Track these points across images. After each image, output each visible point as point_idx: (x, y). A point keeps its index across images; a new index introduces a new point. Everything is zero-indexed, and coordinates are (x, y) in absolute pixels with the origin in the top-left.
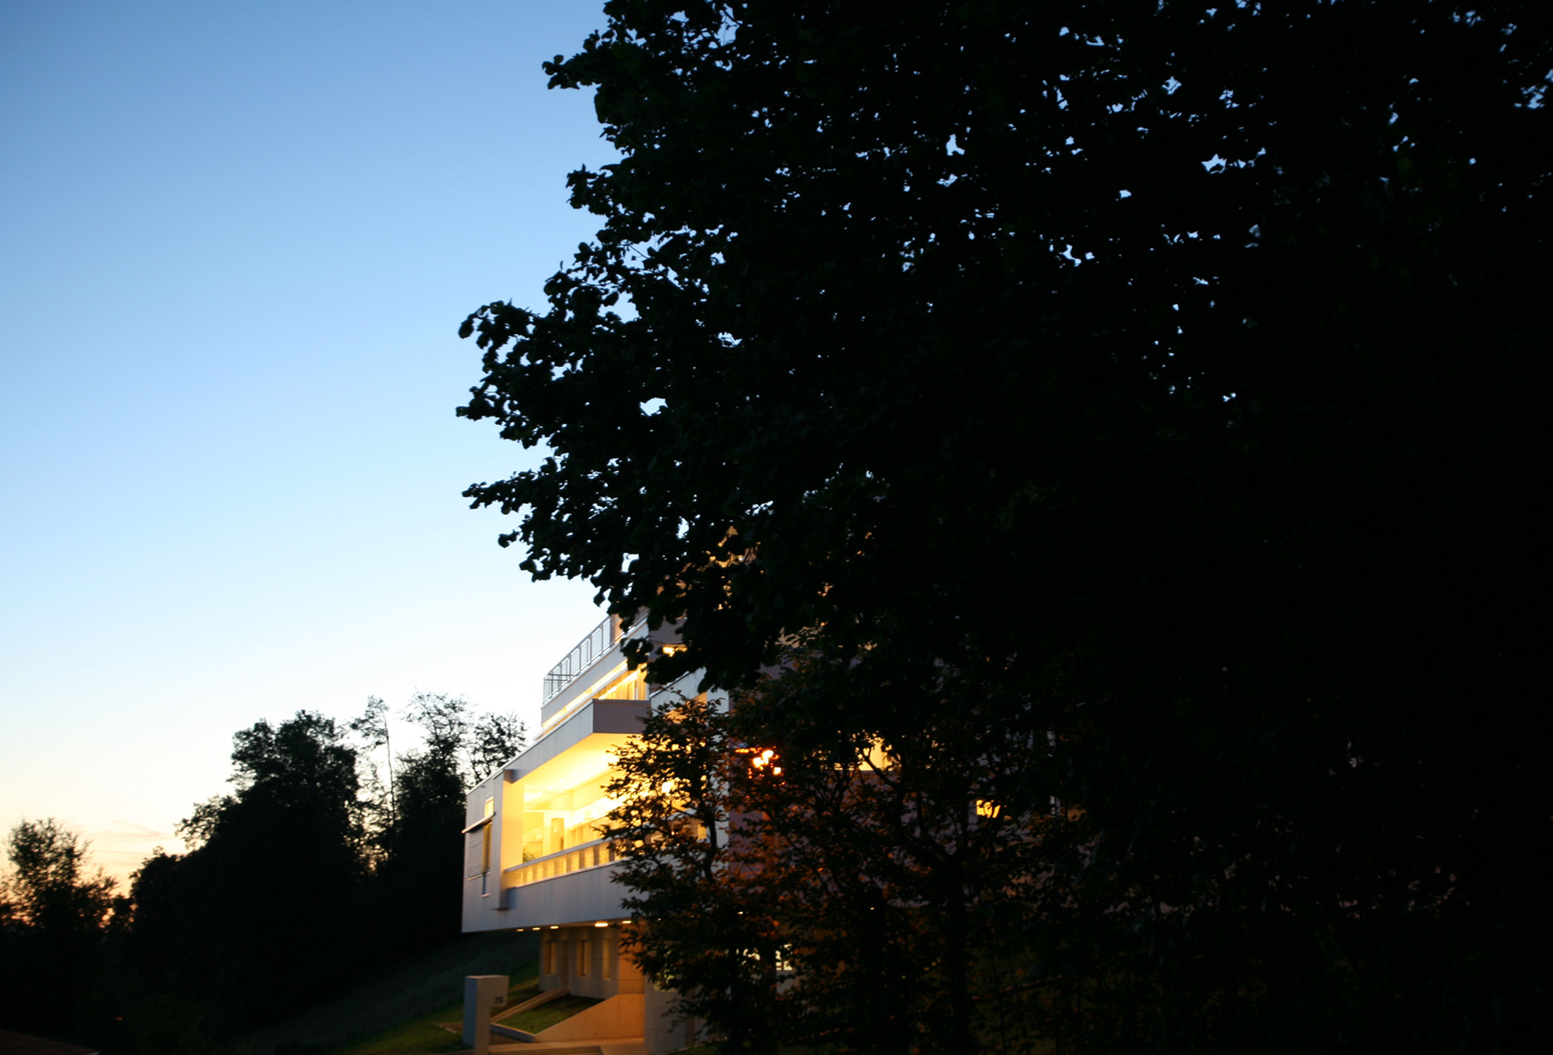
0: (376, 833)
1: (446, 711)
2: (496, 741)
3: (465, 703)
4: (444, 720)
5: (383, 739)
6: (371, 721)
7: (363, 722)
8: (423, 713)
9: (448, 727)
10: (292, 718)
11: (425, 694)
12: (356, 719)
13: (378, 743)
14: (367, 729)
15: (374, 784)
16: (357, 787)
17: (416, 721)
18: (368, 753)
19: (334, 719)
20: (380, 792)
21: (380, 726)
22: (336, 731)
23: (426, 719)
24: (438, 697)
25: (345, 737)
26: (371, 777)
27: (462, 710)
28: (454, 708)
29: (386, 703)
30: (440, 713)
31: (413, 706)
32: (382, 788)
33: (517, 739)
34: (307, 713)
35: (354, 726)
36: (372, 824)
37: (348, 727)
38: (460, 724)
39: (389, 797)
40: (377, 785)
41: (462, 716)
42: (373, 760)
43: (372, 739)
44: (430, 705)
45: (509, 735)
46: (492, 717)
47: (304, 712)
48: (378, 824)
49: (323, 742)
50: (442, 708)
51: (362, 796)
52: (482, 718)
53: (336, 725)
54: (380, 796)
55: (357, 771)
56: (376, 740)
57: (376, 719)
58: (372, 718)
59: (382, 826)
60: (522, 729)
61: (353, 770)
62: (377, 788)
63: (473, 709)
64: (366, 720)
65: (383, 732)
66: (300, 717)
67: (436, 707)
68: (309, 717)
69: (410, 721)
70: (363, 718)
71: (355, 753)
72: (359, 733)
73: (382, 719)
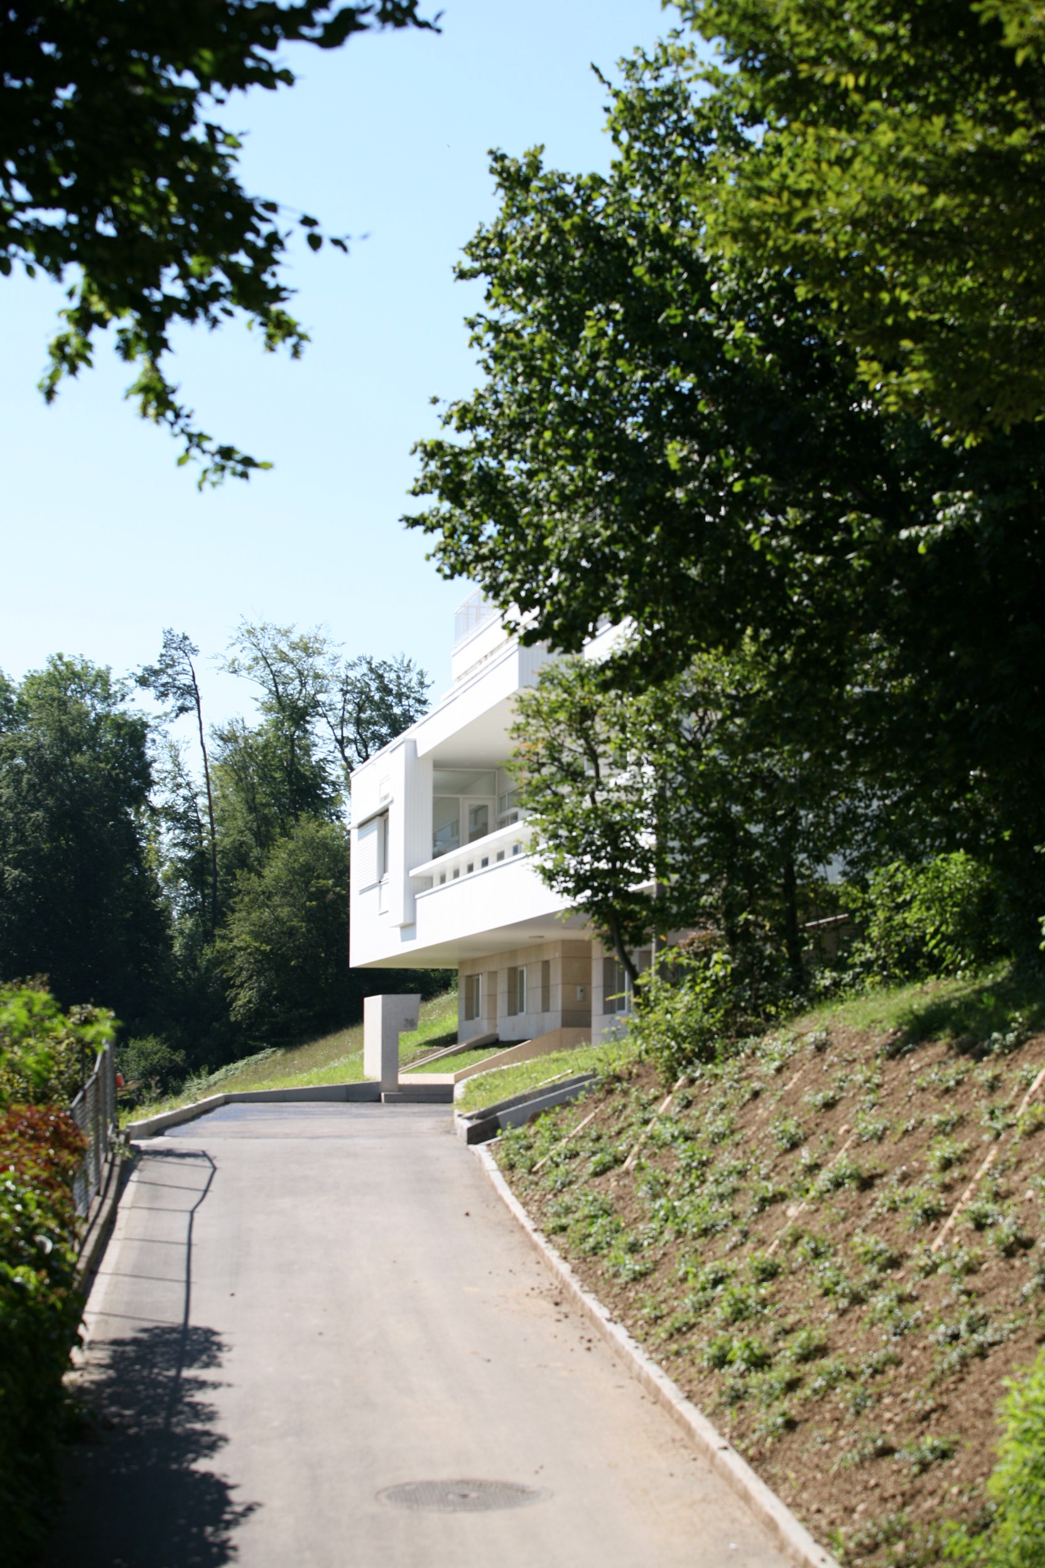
0: (181, 860)
1: (292, 655)
2: (377, 706)
3: (324, 641)
4: (289, 670)
5: (190, 702)
6: (170, 671)
7: (156, 673)
8: (255, 659)
9: (297, 682)
10: (42, 667)
11: (258, 625)
12: (146, 669)
13: (183, 709)
14: (163, 685)
15: (174, 778)
16: (149, 783)
17: (244, 673)
18: (166, 726)
19: (109, 669)
20: (183, 792)
21: (185, 680)
22: (114, 689)
23: (261, 671)
24: (279, 631)
25: (128, 698)
26: (169, 766)
27: (320, 654)
28: (306, 649)
29: (194, 641)
30: (284, 658)
31: (239, 647)
32: (188, 784)
33: (412, 702)
34: (66, 659)
35: (143, 682)
36: (175, 845)
37: (132, 683)
38: (317, 676)
39: (202, 801)
40: (180, 780)
41: (320, 663)
42: (173, 737)
43: (172, 702)
44: (266, 644)
45: (400, 696)
46: (369, 663)
47: (60, 657)
48: (184, 844)
49: (93, 706)
50: (286, 649)
51: (158, 798)
52: (351, 666)
53: (113, 678)
54: (185, 799)
55: (150, 753)
56: (179, 703)
57: (178, 668)
58: (172, 666)
59: (191, 848)
60: (421, 684)
61: (143, 754)
62: (179, 786)
63: (337, 651)
64: (162, 671)
65: (191, 691)
66: (55, 666)
67: (275, 647)
68: (68, 665)
69: (235, 672)
70: (157, 666)
71: (145, 725)
72: (151, 692)
73: (188, 668)
